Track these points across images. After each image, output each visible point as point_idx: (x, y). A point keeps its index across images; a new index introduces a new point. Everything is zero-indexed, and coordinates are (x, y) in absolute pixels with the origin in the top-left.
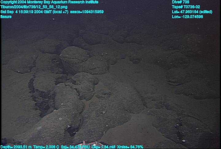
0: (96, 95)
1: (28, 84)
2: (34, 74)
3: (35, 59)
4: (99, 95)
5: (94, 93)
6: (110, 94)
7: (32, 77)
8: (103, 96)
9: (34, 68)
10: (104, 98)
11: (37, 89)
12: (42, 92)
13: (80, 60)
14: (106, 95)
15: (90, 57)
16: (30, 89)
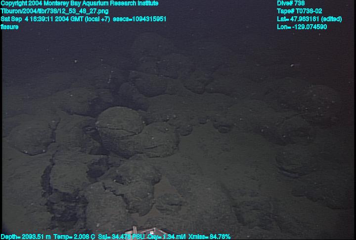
0: (156, 206)
1: (40, 178)
2: (51, 157)
3: (55, 128)
4: (162, 205)
5: (153, 202)
6: (180, 205)
7: (49, 163)
8: (170, 207)
9: (53, 144)
10: (171, 211)
11: (56, 188)
12: (64, 193)
13: (130, 132)
14: (174, 206)
15: (147, 125)
16: (43, 189)
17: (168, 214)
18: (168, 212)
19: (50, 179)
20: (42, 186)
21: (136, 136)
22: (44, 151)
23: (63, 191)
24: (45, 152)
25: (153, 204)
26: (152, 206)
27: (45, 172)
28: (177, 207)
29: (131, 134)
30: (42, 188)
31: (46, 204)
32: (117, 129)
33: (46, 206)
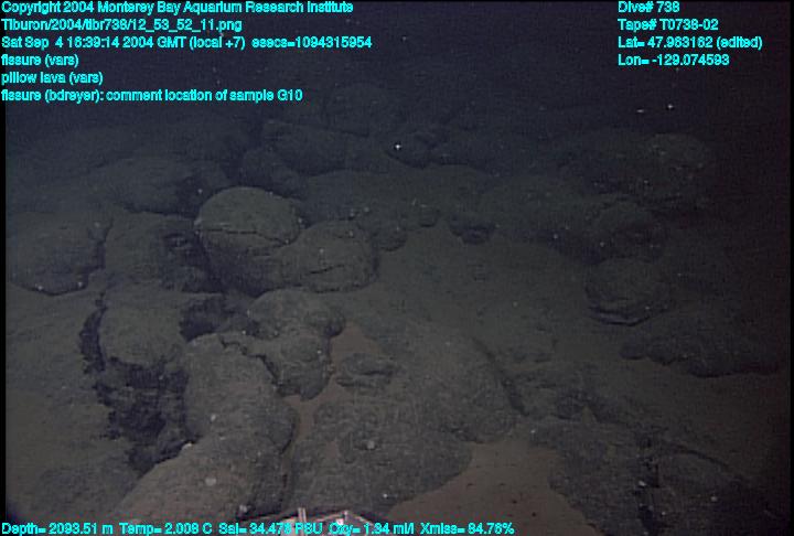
0: (338, 378)
1: (78, 337)
2: (99, 297)
3: (101, 238)
5: (329, 369)
6: (389, 373)
7: (93, 308)
8: (365, 379)
9: (99, 270)
10: (370, 386)
11: (114, 355)
12: (133, 366)
13: (271, 239)
14: (376, 377)
15: (306, 228)
16: (85, 359)
17: (363, 394)
18: (363, 389)
19: (98, 338)
20: (83, 352)
21: (283, 248)
22: (80, 284)
23: (130, 360)
24: (84, 287)
25: (331, 373)
26: (328, 379)
27: (86, 324)
28: (383, 377)
29: (273, 243)
30: (82, 356)
31: (95, 387)
32: (243, 233)
33: (94, 392)
